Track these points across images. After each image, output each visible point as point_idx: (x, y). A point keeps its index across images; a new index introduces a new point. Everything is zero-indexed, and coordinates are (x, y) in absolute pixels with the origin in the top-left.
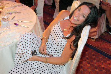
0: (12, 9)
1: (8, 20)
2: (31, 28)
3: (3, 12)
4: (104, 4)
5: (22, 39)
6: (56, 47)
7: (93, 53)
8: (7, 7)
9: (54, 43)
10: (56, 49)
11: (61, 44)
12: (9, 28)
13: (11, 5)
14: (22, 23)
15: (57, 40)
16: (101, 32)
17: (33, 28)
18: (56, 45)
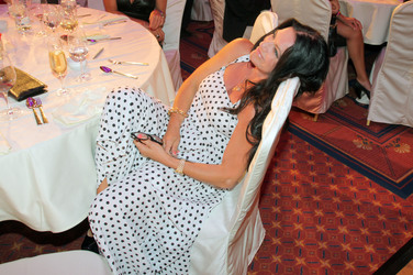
0: (97, 28)
1: (84, 59)
2: (143, 79)
3: (72, 37)
4: (342, 22)
5: (112, 104)
6: (206, 128)
7: (309, 153)
8: (84, 23)
9: (202, 118)
10: (204, 135)
11: (219, 123)
12: (88, 79)
13: (95, 20)
14: (119, 66)
15: (210, 110)
16: (333, 97)
17: (149, 80)
18: (206, 124)
